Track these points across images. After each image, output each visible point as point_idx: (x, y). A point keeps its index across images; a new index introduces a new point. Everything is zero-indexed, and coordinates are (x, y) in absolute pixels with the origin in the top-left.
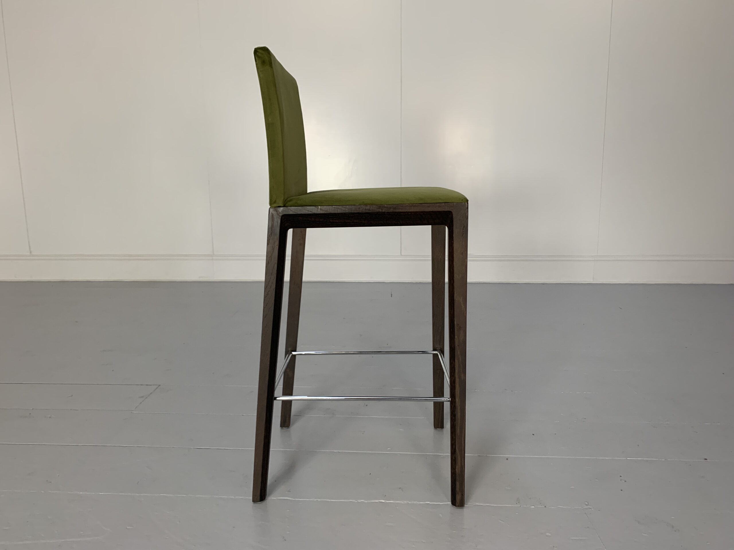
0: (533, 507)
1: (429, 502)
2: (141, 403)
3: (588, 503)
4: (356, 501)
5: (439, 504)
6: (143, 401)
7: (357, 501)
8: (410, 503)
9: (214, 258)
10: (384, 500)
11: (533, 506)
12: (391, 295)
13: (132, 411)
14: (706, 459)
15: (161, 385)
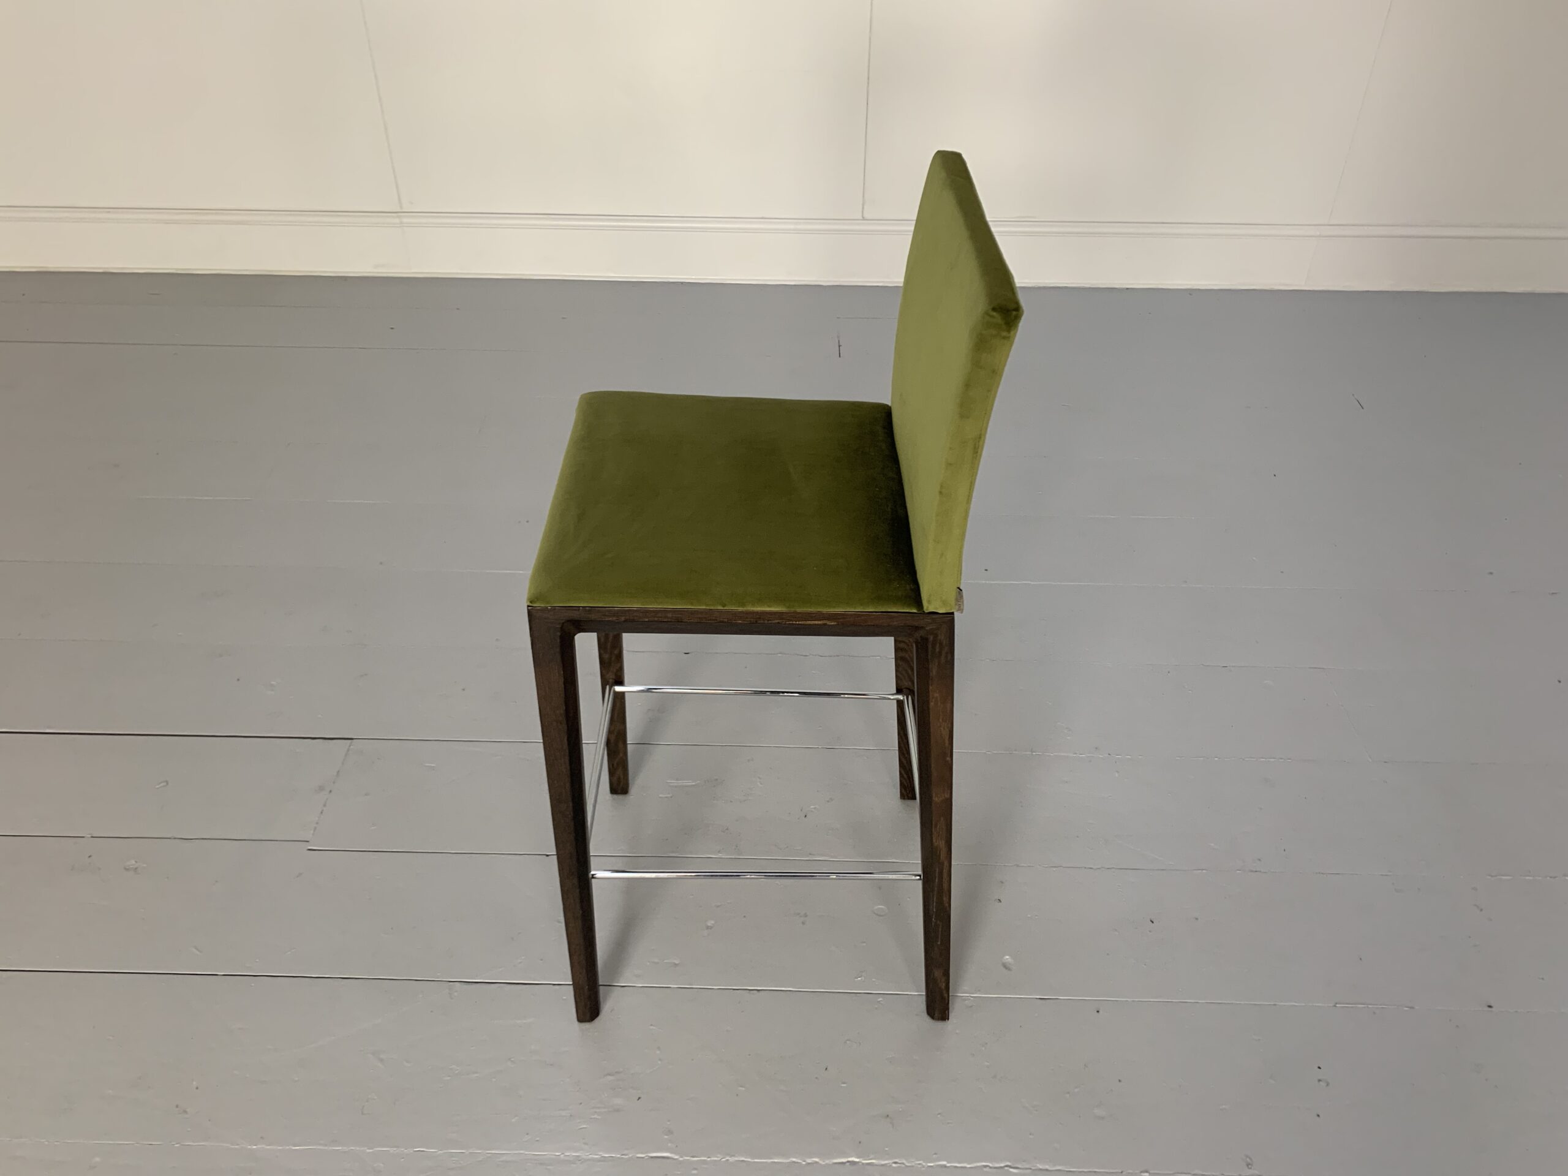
1: (944, 1163)
2: (322, 812)
3: (1250, 1159)
4: (804, 1163)
5: (965, 1168)
6: (325, 805)
7: (804, 1161)
8: (907, 1164)
9: (405, 220)
10: (858, 1158)
12: (839, 346)
13: (308, 841)
14: (1490, 1007)
15: (355, 740)
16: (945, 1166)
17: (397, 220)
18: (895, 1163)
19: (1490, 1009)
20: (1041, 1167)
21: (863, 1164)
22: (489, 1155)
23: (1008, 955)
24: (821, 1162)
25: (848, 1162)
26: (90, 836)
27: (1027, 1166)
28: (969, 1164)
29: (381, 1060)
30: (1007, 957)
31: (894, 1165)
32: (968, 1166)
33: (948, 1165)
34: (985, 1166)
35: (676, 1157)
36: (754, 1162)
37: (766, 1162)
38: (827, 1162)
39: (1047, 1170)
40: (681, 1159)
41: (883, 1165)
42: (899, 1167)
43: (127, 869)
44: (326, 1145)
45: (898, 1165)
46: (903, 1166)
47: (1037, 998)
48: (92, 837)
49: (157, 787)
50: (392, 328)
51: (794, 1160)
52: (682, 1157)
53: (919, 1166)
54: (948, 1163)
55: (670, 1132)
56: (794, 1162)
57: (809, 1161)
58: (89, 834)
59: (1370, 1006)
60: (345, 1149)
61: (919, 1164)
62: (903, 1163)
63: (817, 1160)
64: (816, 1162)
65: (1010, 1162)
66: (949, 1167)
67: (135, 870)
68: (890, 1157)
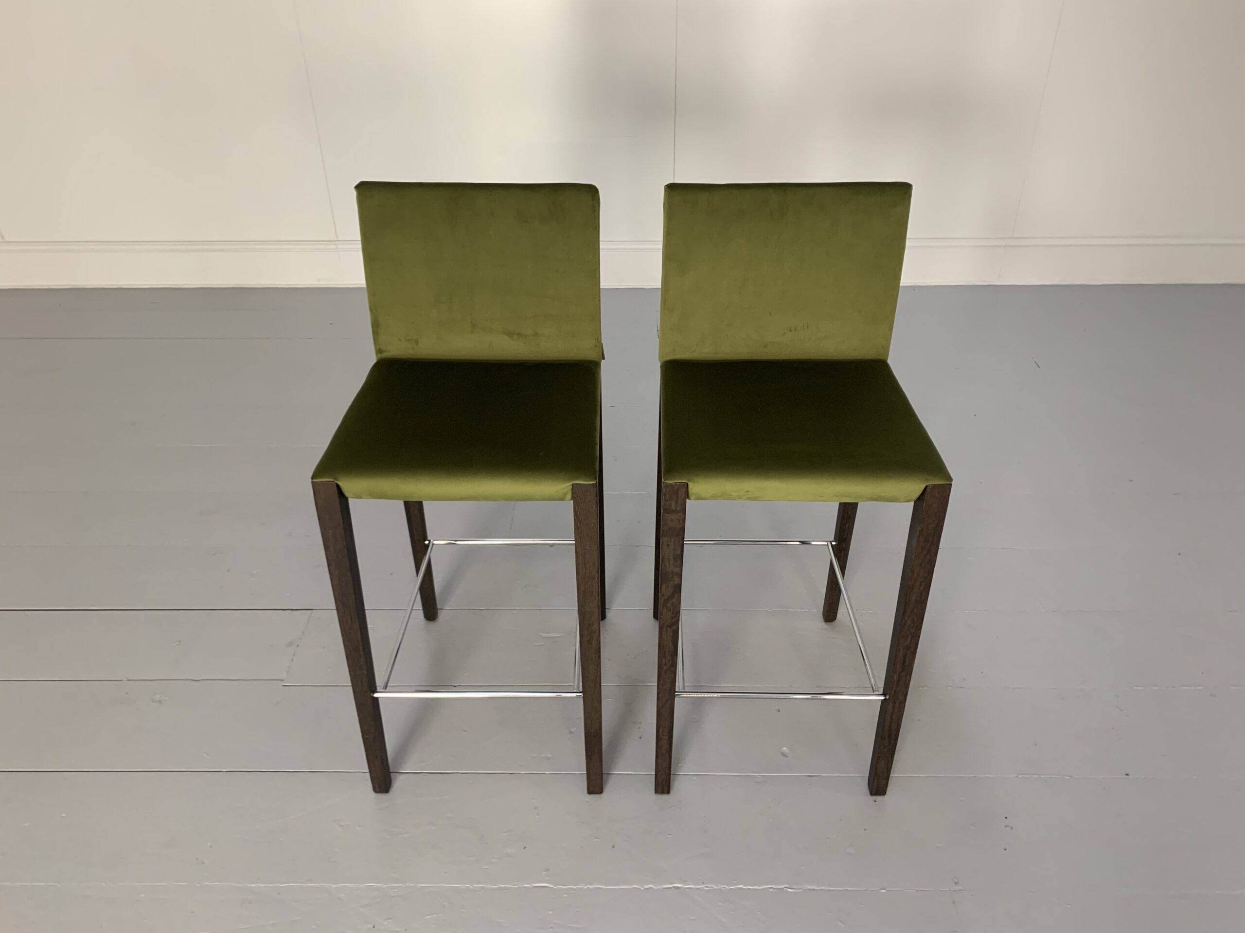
0: (884, 891)
1: (742, 886)
2: (292, 660)
3: (957, 879)
4: (642, 888)
5: (756, 889)
6: (294, 655)
7: (643, 887)
8: (715, 888)
9: (340, 246)
11: (884, 889)
13: (282, 680)
14: (1127, 775)
15: (314, 611)
16: (741, 889)
17: (334, 247)
18: (707, 887)
19: (1127, 777)
20: (809, 887)
21: (684, 888)
22: (419, 887)
23: (785, 747)
24: (654, 888)
25: (674, 887)
26: (126, 679)
27: (800, 887)
28: (759, 886)
29: (341, 826)
30: (785, 748)
31: (706, 888)
33: (744, 887)
34: (771, 888)
35: (552, 886)
36: (607, 889)
37: (616, 888)
38: (658, 887)
39: (814, 889)
40: (555, 887)
41: (698, 889)
42: (709, 890)
43: (154, 701)
44: (303, 883)
45: (709, 888)
46: (712, 889)
47: (806, 776)
48: (128, 680)
49: (173, 645)
50: (331, 324)
51: (635, 886)
52: (556, 886)
53: (724, 889)
54: (744, 886)
55: (547, 870)
56: (635, 888)
57: (646, 887)
58: (126, 678)
59: (1042, 776)
60: (318, 885)
61: (724, 887)
62: (712, 887)
63: (651, 886)
64: (651, 888)
65: (788, 884)
66: (744, 889)
67: (160, 702)
68: (703, 883)
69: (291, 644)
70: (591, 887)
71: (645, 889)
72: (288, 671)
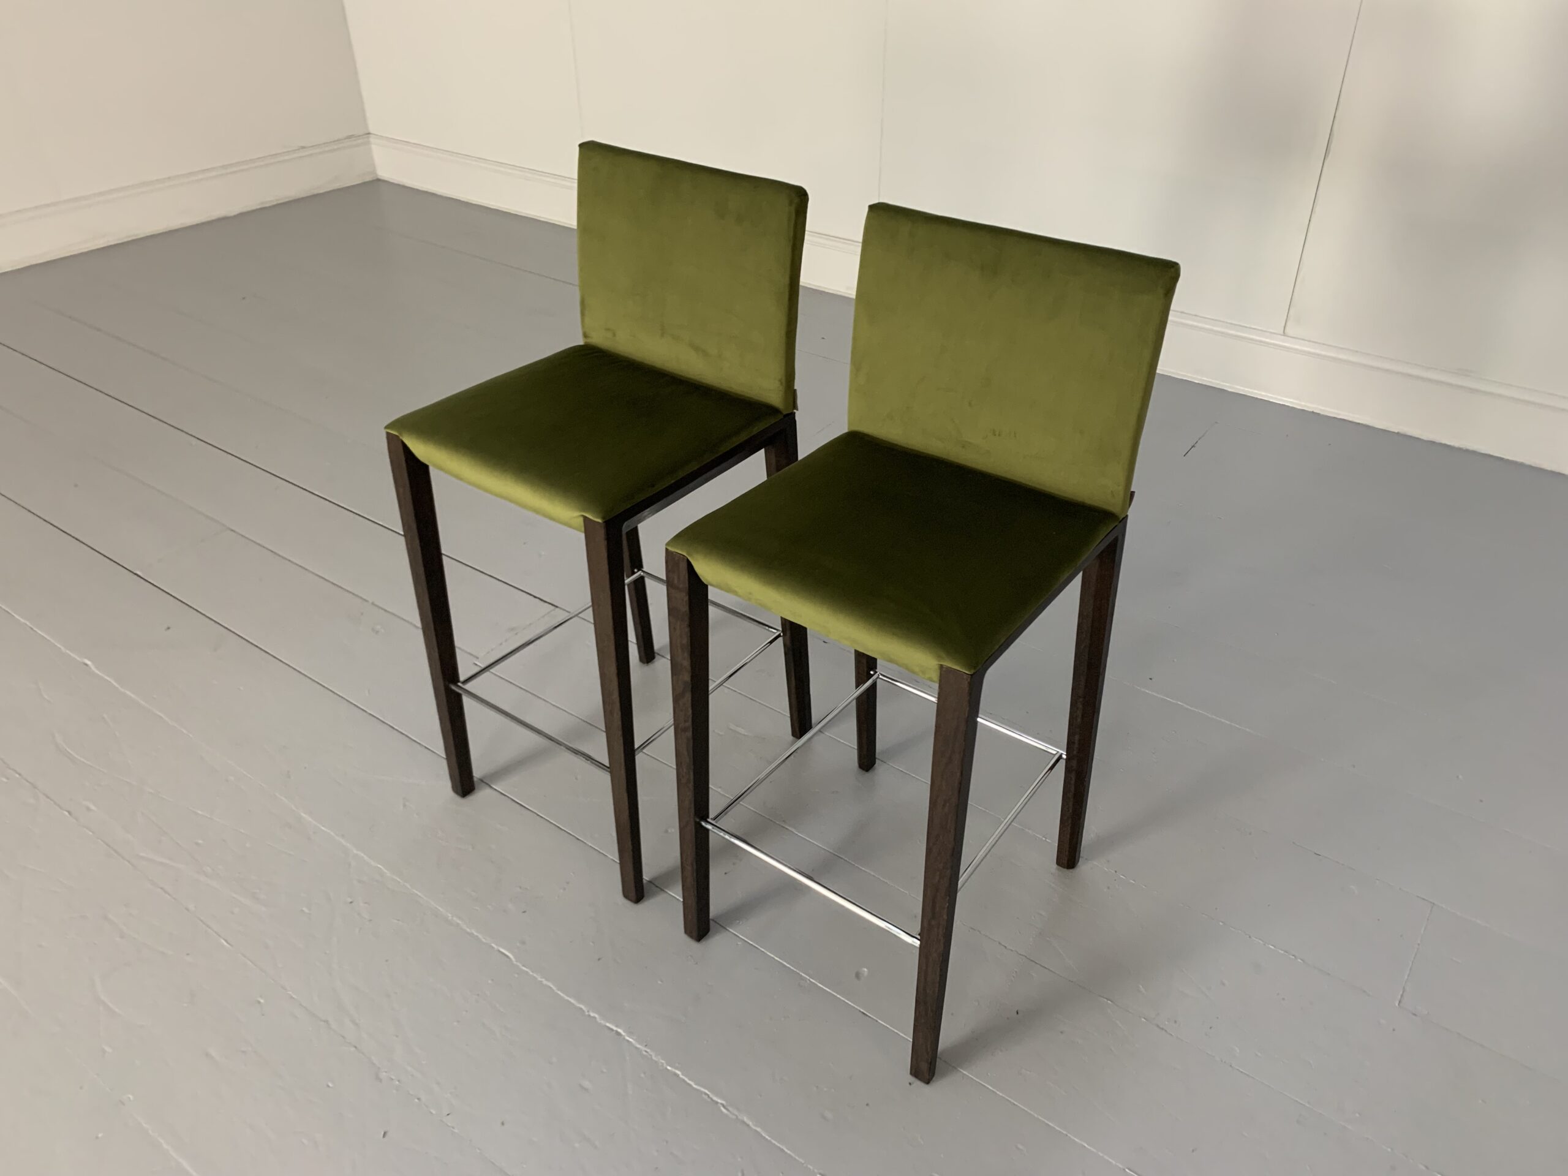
5: (691, 1086)
7: (588, 1012)
8: (653, 1057)
13: (479, 658)
16: (678, 1076)
18: (646, 1051)
21: (624, 1038)
22: (412, 892)
23: (867, 968)
24: (598, 1020)
25: (616, 1031)
26: (371, 602)
27: (736, 1113)
29: (405, 806)
30: (866, 970)
31: (644, 1053)
32: (695, 1086)
34: (706, 1094)
35: (513, 960)
38: (602, 1022)
39: (748, 1125)
41: (636, 1048)
43: (373, 630)
44: (337, 835)
45: (647, 1054)
46: (650, 1057)
47: (860, 1011)
48: (372, 604)
51: (582, 1007)
52: (517, 961)
53: (660, 1064)
54: (683, 1075)
55: (523, 943)
57: (592, 1014)
60: (345, 843)
62: (651, 1055)
63: (596, 1016)
64: (595, 1018)
65: (727, 1102)
66: (680, 1078)
67: (377, 632)
68: (646, 1046)
69: (513, 629)
70: (545, 982)
71: (589, 1016)
72: (488, 653)
